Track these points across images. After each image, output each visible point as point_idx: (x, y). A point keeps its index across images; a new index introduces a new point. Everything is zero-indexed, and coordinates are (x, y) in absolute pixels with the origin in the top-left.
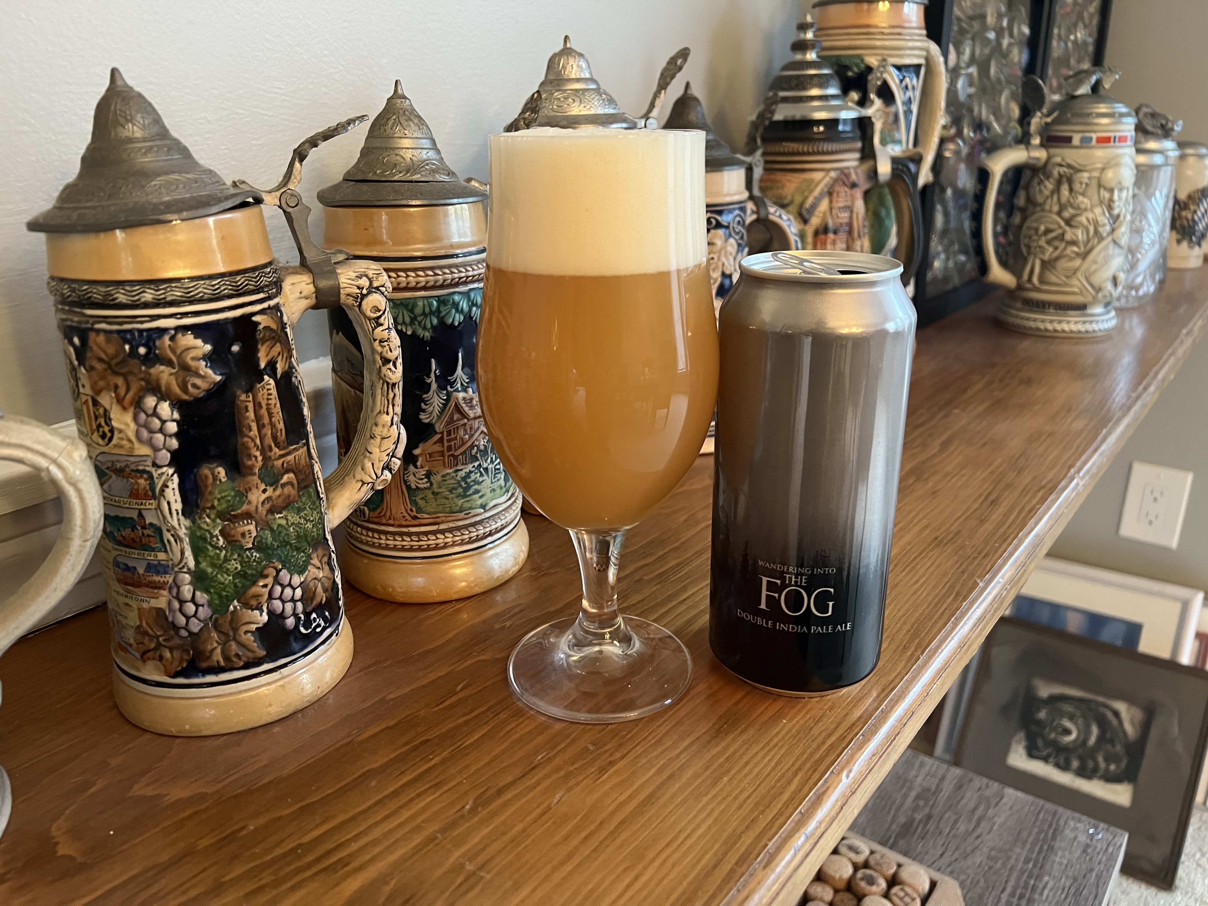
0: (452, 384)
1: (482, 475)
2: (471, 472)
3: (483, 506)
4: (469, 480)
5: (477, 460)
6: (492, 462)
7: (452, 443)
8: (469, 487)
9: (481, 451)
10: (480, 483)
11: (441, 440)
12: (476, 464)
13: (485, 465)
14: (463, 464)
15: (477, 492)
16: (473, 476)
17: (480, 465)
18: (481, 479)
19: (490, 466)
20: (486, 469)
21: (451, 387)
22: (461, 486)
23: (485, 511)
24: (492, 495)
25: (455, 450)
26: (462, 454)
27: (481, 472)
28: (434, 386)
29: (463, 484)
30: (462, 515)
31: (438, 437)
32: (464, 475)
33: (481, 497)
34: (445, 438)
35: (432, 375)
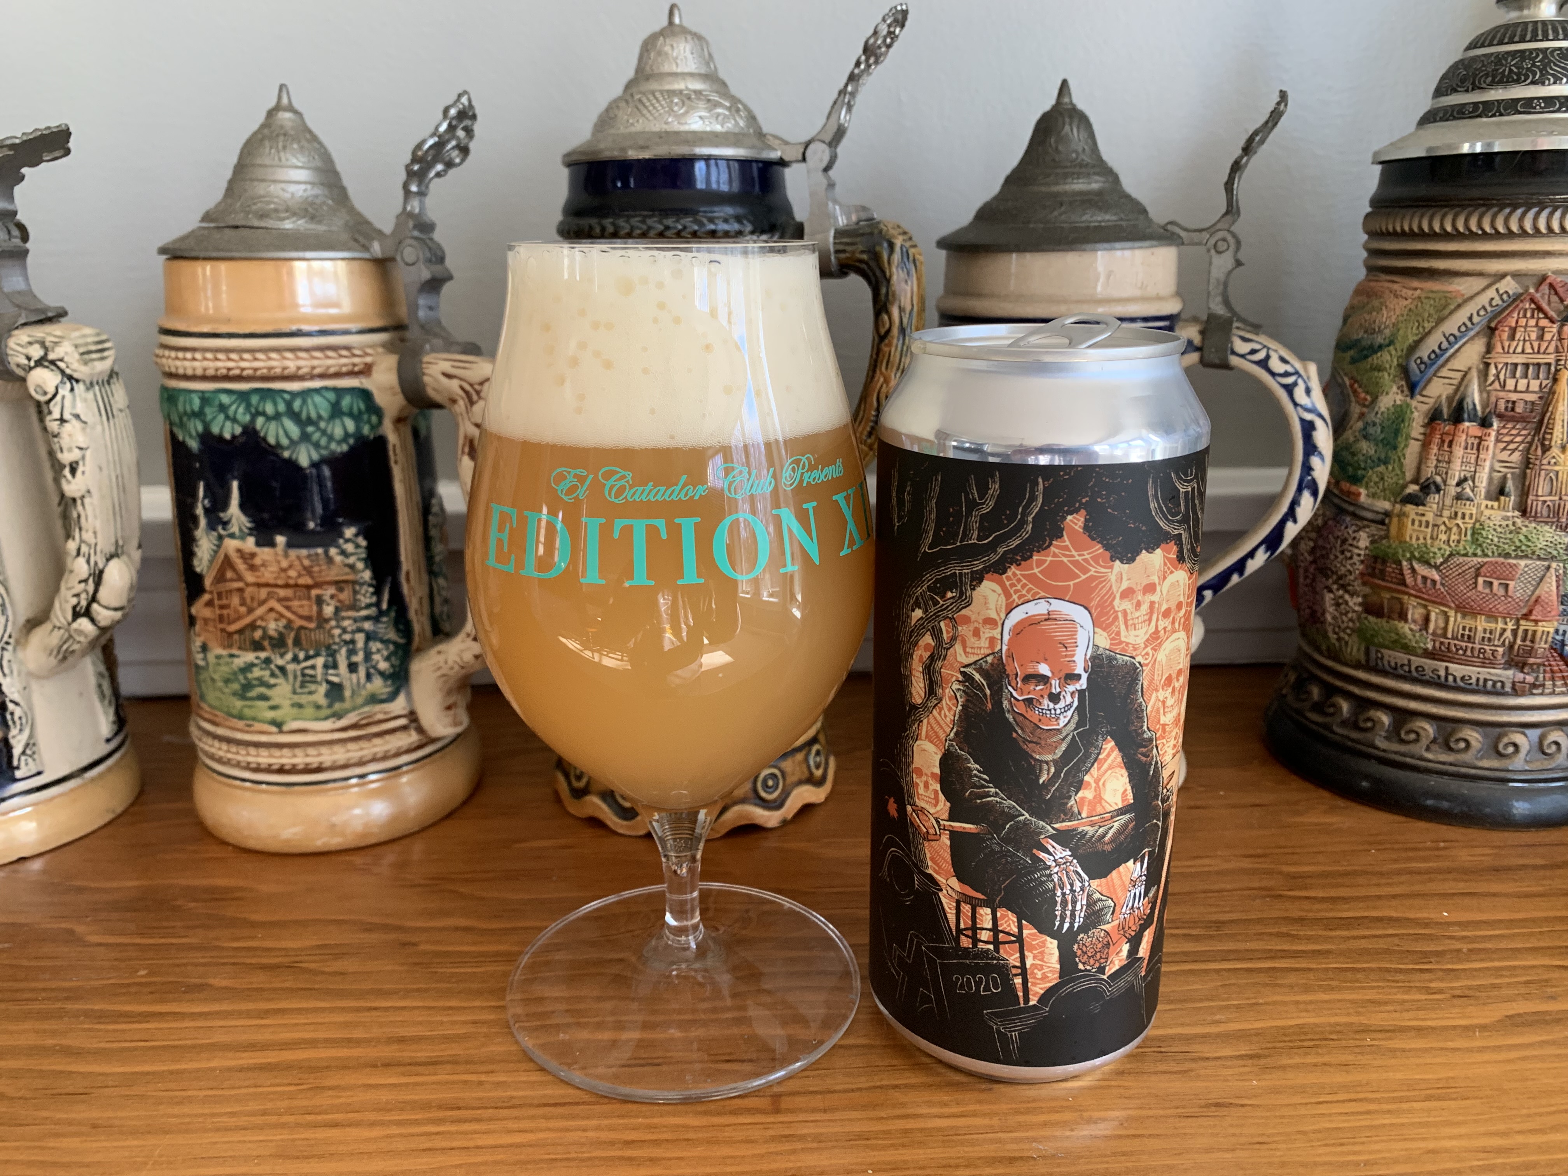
0: (225, 524)
1: (273, 675)
2: (252, 665)
3: (278, 724)
4: (250, 676)
5: (262, 649)
6: (295, 659)
7: (225, 612)
8: (247, 686)
9: (271, 638)
10: (270, 686)
11: (210, 603)
12: (263, 655)
13: (280, 662)
14: (240, 648)
15: (264, 698)
16: (256, 673)
17: (268, 661)
18: (272, 681)
19: (291, 667)
20: (282, 669)
21: (224, 529)
22: (237, 680)
23: (281, 732)
24: (295, 711)
25: (229, 623)
26: (240, 631)
27: (271, 670)
28: (203, 522)
29: (241, 677)
30: (240, 724)
31: (206, 597)
32: (242, 665)
33: (273, 708)
34: (216, 602)
35: (200, 505)
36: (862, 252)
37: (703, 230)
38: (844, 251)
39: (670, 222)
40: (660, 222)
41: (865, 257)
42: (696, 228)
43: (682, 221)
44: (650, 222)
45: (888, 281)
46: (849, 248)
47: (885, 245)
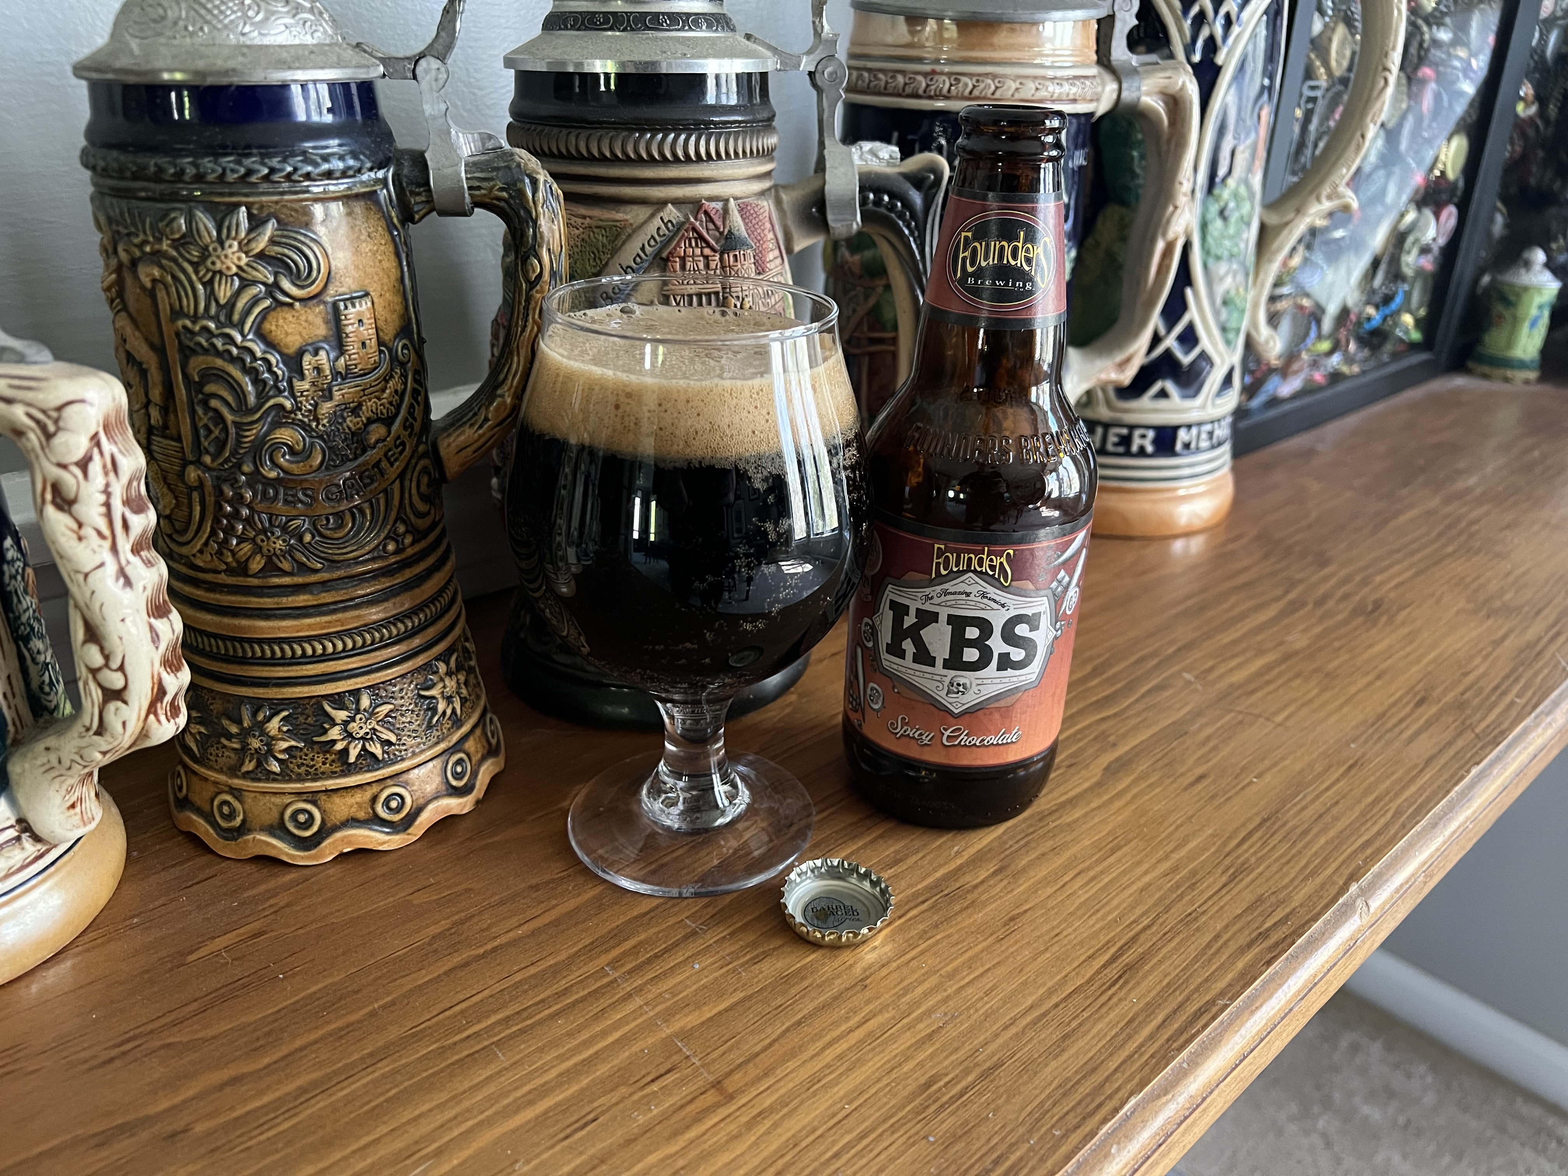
36: (502, 189)
37: (318, 171)
38: (479, 188)
39: (275, 162)
40: (263, 164)
41: (505, 194)
42: (309, 168)
43: (291, 161)
44: (248, 162)
45: (535, 222)
46: (485, 184)
47: (527, 181)
